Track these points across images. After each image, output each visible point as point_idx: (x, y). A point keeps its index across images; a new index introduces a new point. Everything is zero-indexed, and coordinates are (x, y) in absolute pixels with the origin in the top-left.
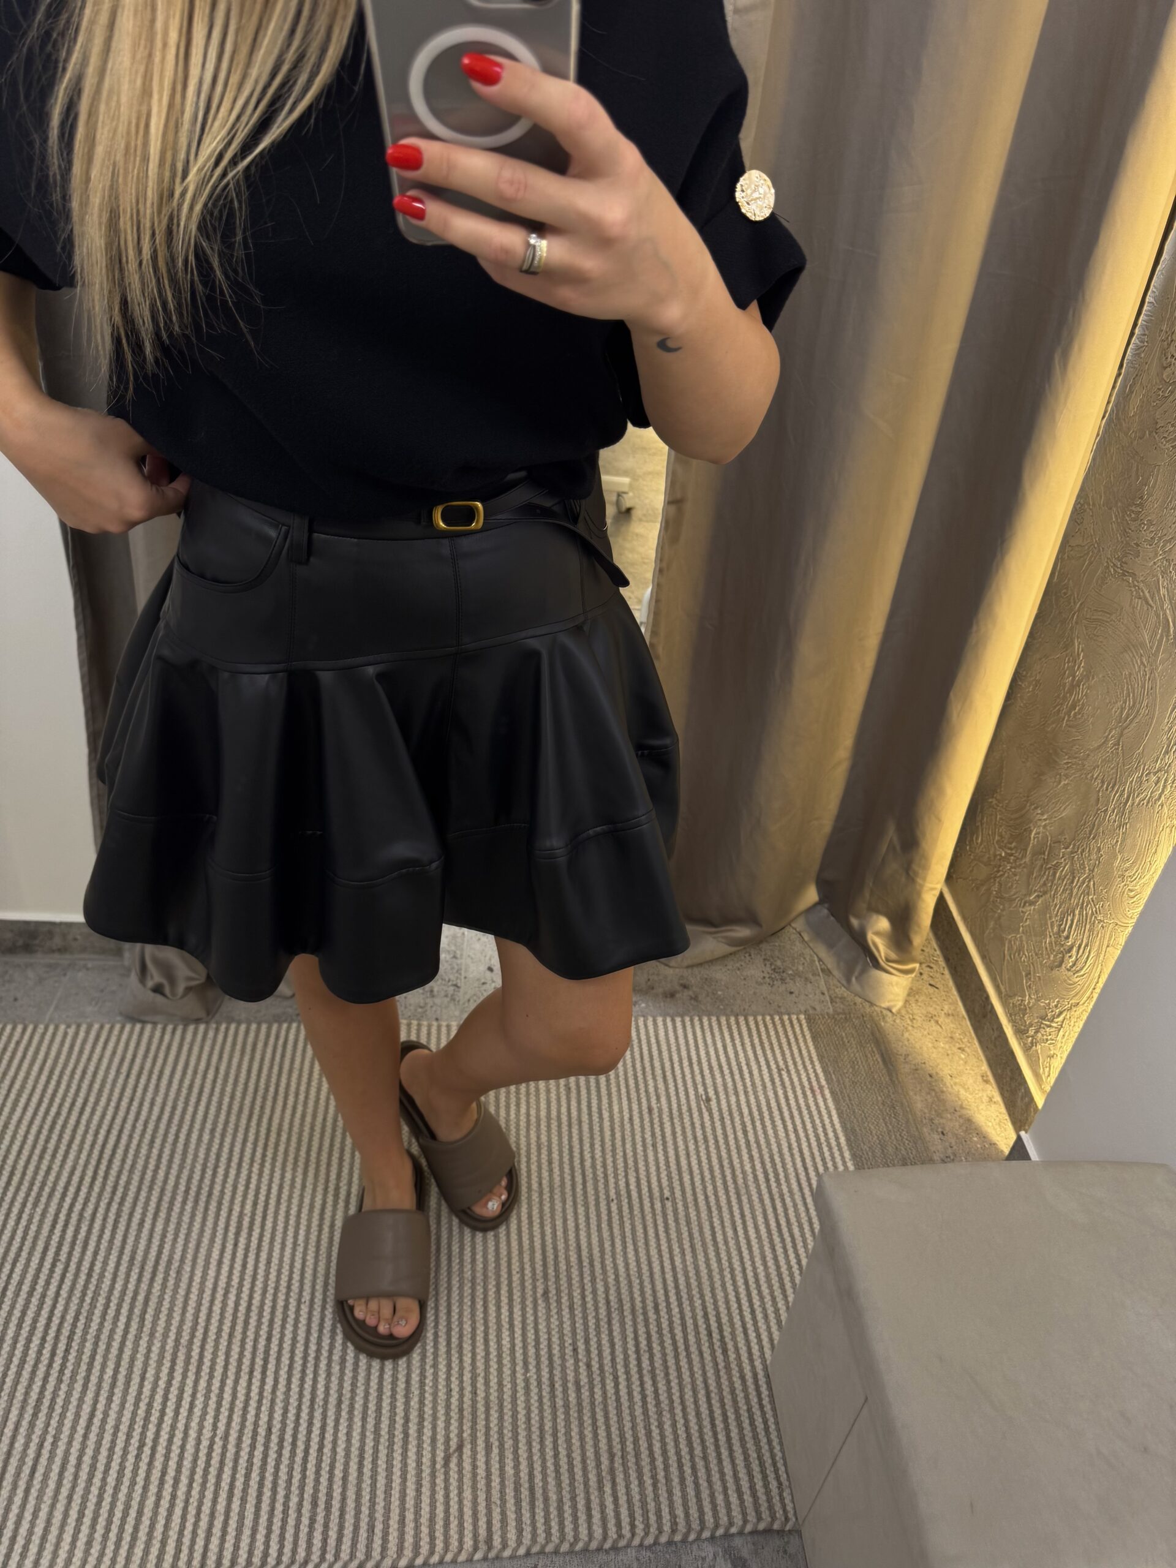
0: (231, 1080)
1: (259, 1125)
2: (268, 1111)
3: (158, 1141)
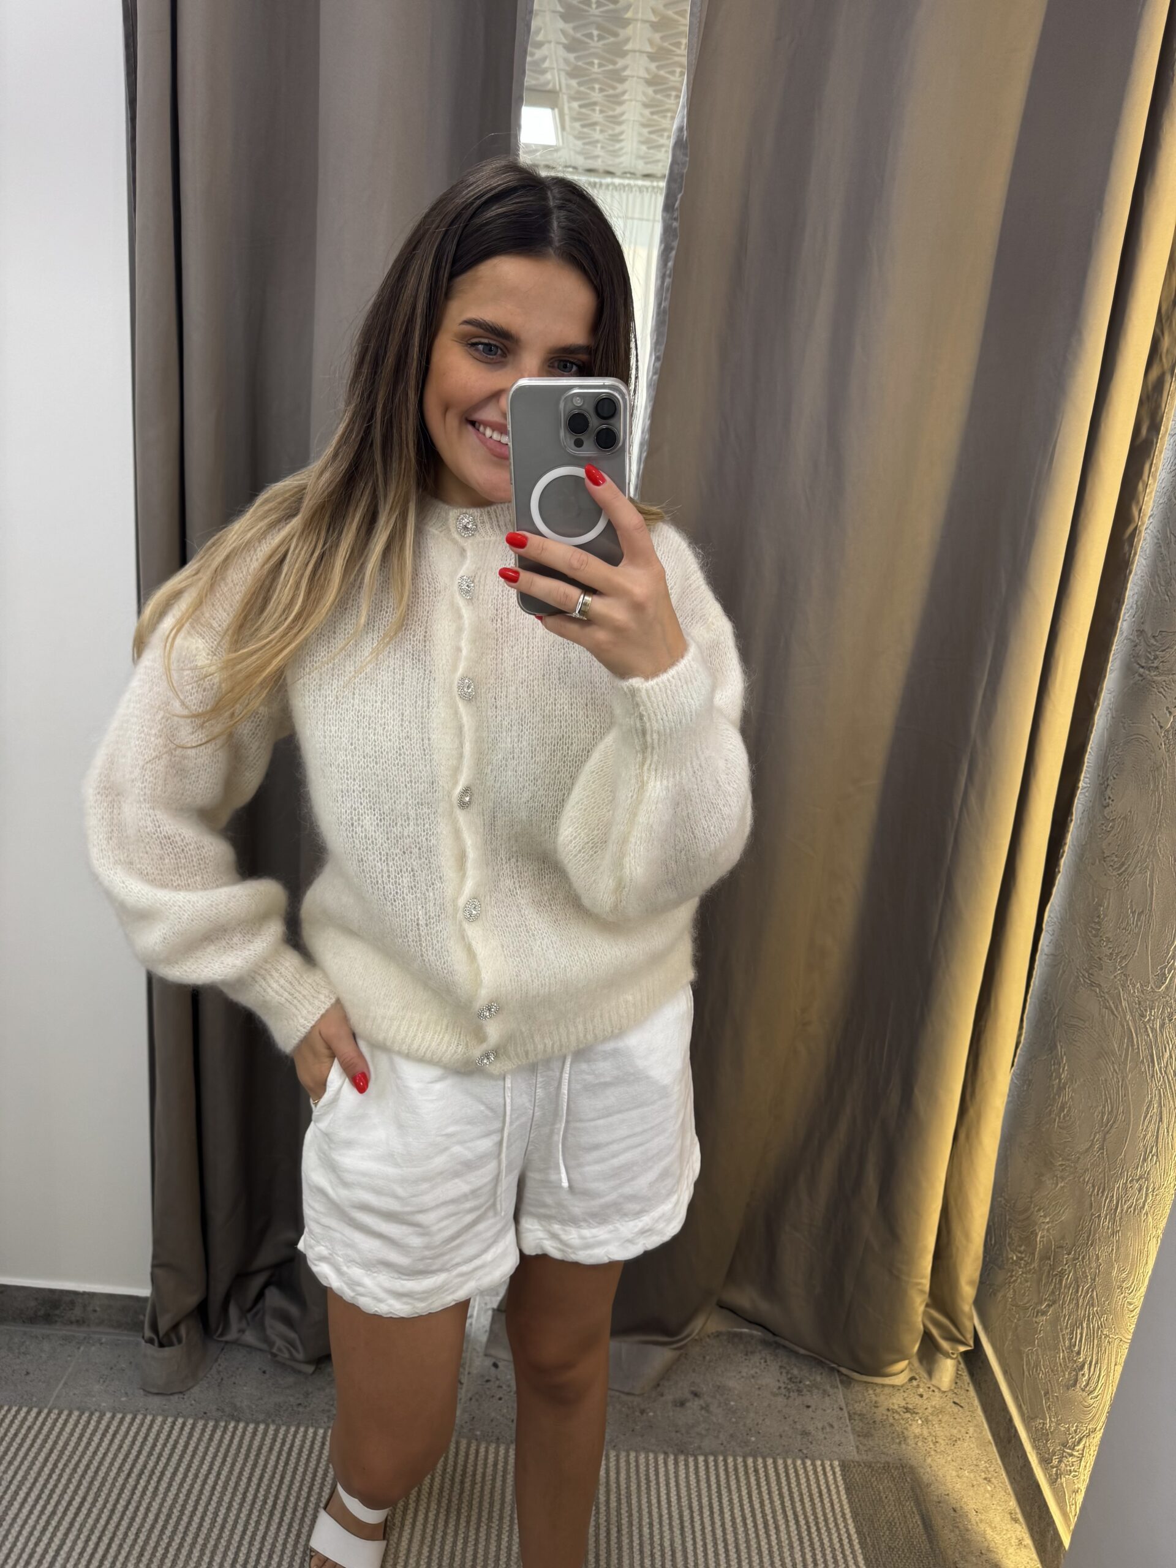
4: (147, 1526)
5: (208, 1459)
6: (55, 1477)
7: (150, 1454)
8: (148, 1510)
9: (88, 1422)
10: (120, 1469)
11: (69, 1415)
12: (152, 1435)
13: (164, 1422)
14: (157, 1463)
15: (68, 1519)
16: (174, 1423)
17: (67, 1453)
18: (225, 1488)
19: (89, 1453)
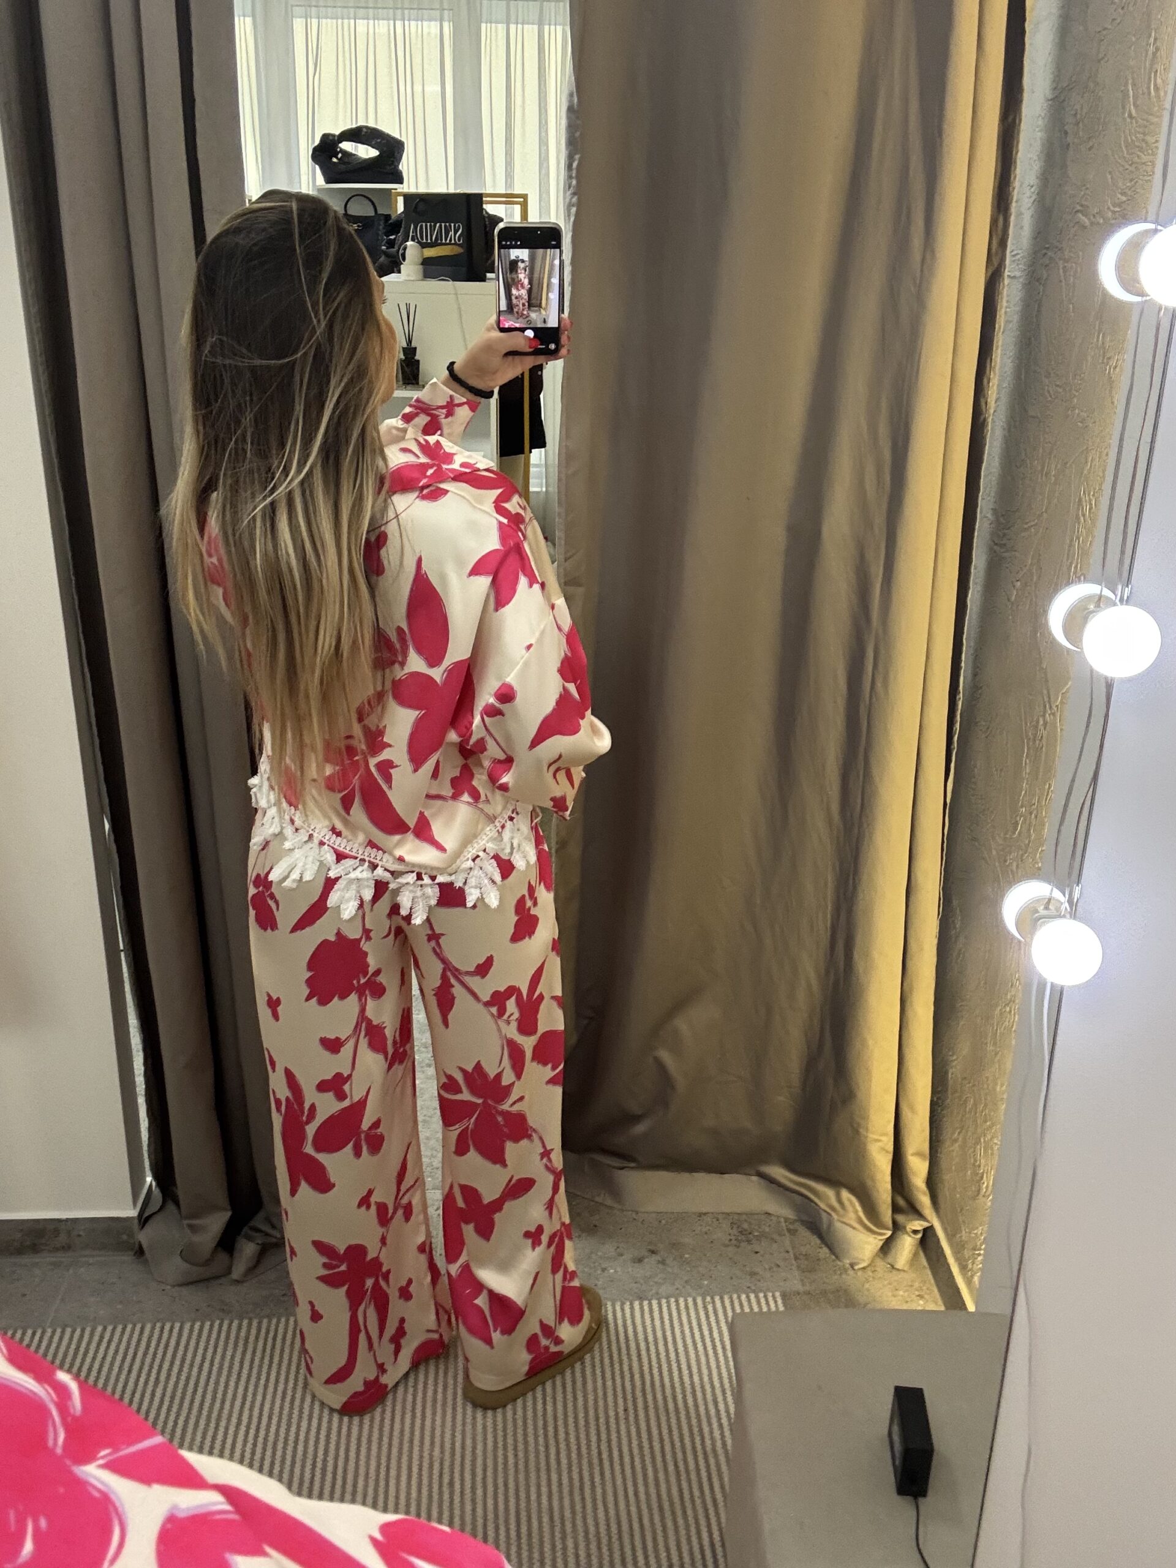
0: (225, 1372)
1: (251, 1409)
2: (259, 1398)
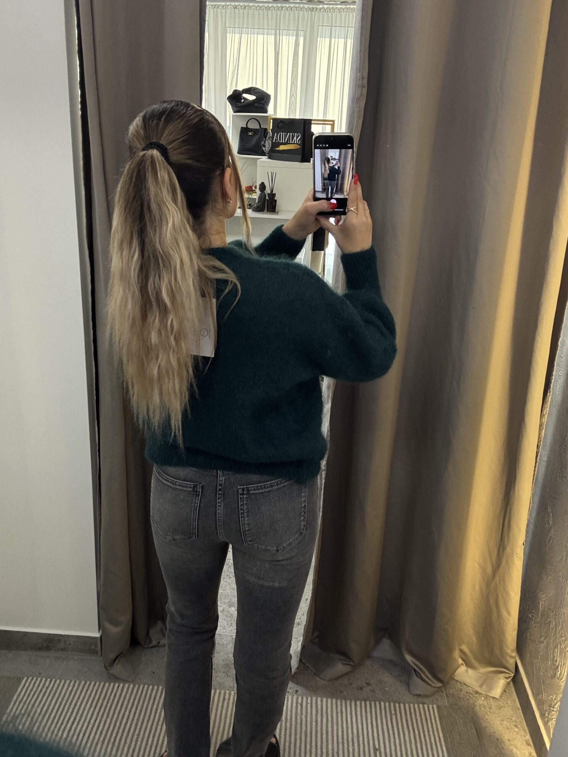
3: (106, 741)
4: (105, 729)
5: (131, 701)
6: (61, 709)
7: (104, 699)
8: (105, 723)
9: (74, 685)
10: (91, 705)
11: (65, 682)
12: (104, 691)
13: (109, 685)
14: (108, 703)
15: (69, 726)
16: (114, 686)
17: (66, 698)
18: (140, 714)
19: (76, 698)
